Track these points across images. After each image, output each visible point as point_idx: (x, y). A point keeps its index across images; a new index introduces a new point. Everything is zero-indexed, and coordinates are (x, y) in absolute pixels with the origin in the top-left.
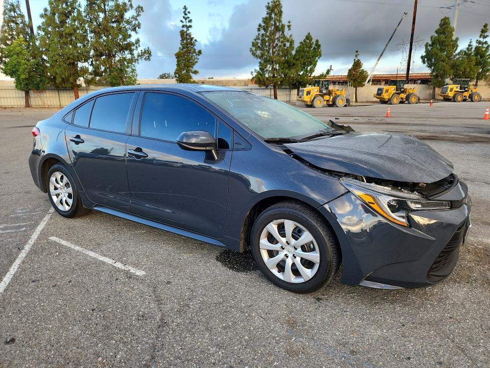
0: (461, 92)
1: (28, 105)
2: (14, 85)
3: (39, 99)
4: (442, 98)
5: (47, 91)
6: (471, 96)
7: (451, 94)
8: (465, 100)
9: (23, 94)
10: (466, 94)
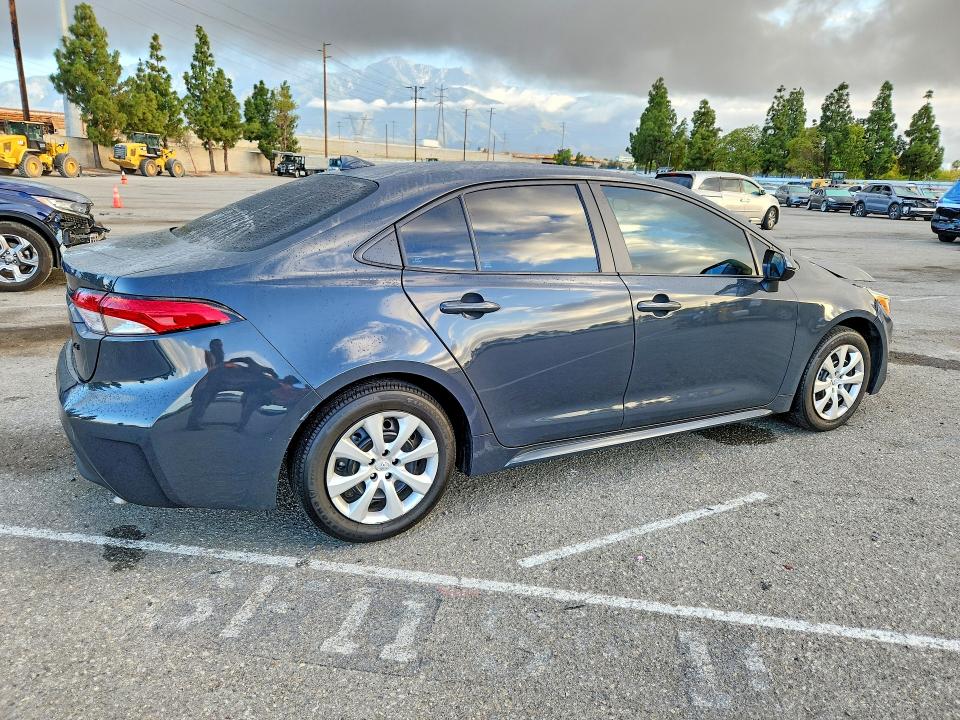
0: (150, 158)
4: (118, 168)
6: (168, 167)
7: (135, 162)
8: (159, 173)
10: (161, 162)
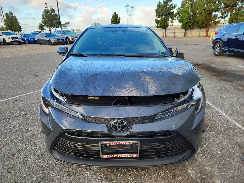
1: (185, 36)
2: (181, 27)
3: (190, 33)
5: (195, 29)
9: (184, 30)
